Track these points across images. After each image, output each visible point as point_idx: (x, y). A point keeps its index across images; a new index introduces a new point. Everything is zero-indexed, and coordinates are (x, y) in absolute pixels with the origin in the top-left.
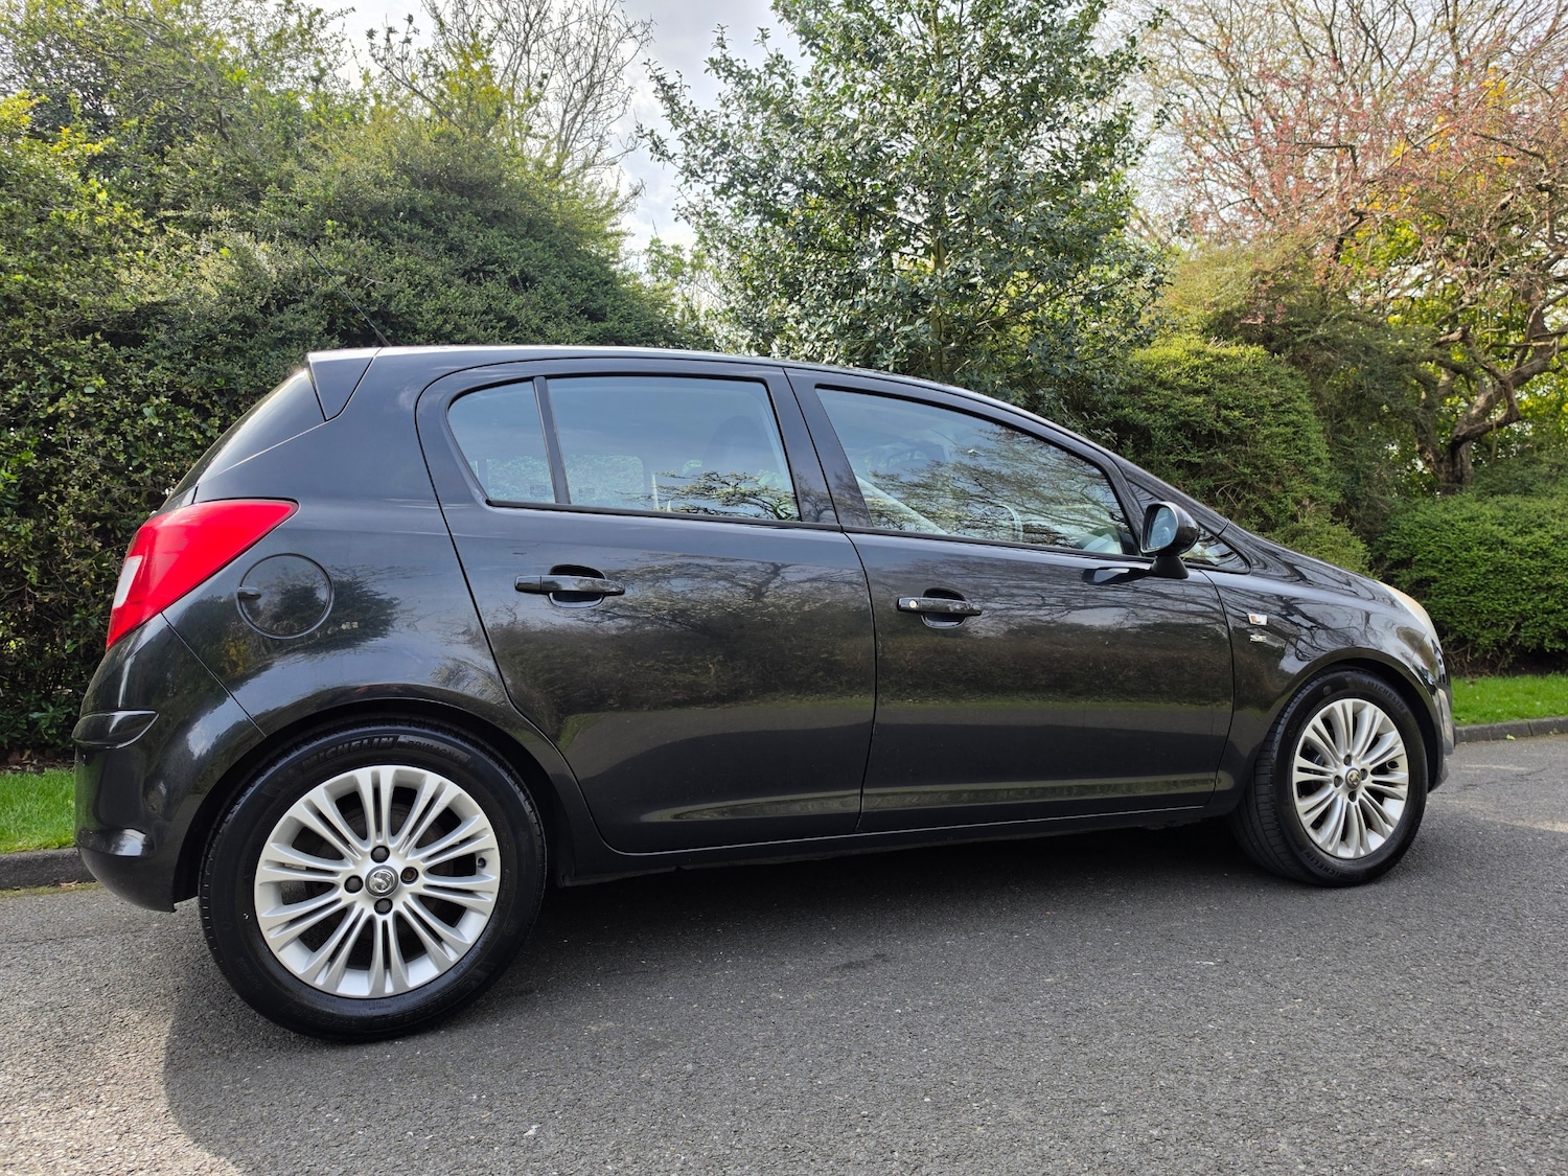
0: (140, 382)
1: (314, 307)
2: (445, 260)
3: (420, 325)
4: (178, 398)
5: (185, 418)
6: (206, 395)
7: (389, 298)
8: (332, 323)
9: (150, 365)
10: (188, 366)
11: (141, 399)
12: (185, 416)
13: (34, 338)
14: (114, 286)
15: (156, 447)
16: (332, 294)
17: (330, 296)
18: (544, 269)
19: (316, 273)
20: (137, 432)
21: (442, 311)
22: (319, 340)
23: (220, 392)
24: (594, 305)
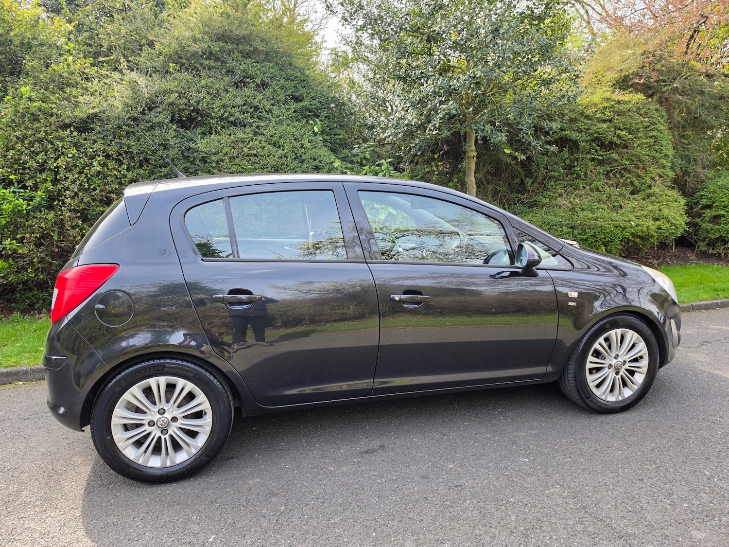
0: (91, 150)
1: (165, 110)
2: (225, 78)
3: (213, 115)
4: (108, 156)
5: (111, 165)
6: (120, 154)
7: (198, 102)
8: (173, 117)
9: (95, 142)
10: (111, 141)
11: (92, 158)
12: (111, 164)
13: (45, 132)
14: (77, 105)
15: (100, 179)
16: (172, 102)
17: (171, 104)
18: (273, 78)
19: (166, 92)
20: (91, 173)
21: (224, 106)
22: (167, 126)
23: (126, 153)
24: (298, 94)
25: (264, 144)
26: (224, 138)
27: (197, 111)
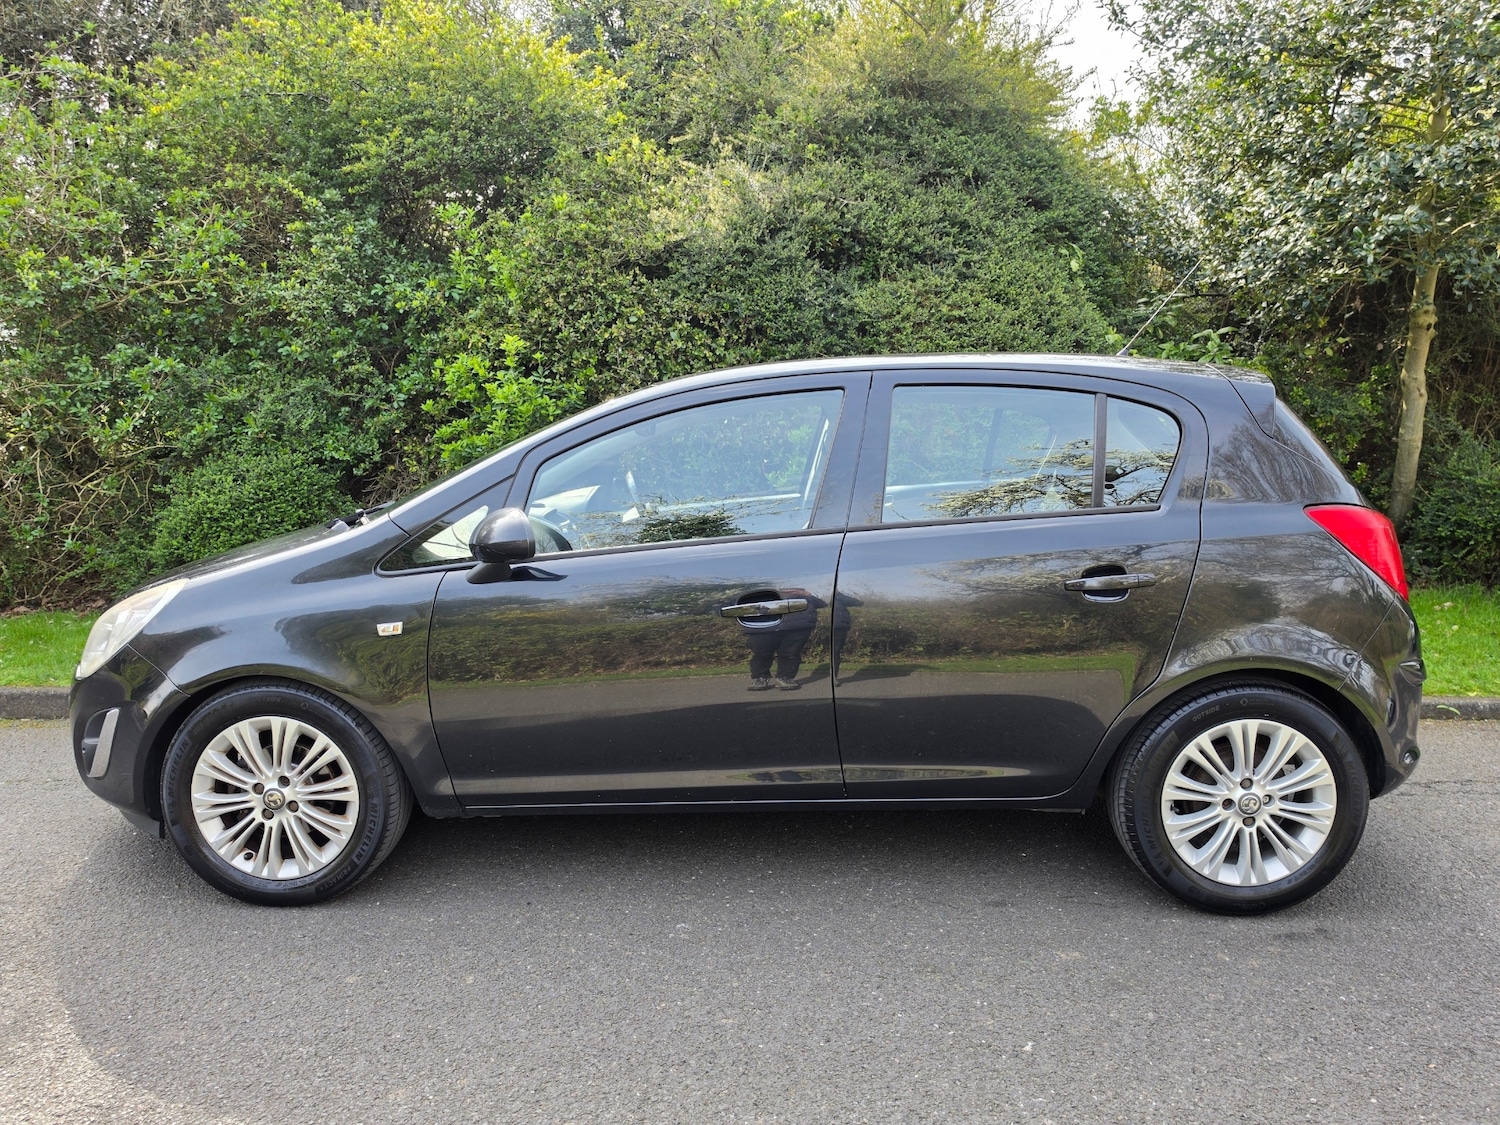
0: (668, 310)
1: (799, 234)
2: (906, 168)
3: (885, 241)
4: (695, 322)
5: (700, 339)
6: (715, 318)
7: (859, 218)
8: (813, 246)
9: (675, 294)
10: (703, 294)
11: (669, 324)
12: (701, 336)
13: (595, 276)
14: (646, 226)
15: (679, 364)
16: (814, 219)
17: (812, 222)
18: (995, 164)
19: (801, 200)
20: (666, 353)
21: (904, 224)
22: (802, 264)
23: (726, 315)
24: (1041, 194)
25: (979, 297)
26: (903, 287)
27: (854, 235)
